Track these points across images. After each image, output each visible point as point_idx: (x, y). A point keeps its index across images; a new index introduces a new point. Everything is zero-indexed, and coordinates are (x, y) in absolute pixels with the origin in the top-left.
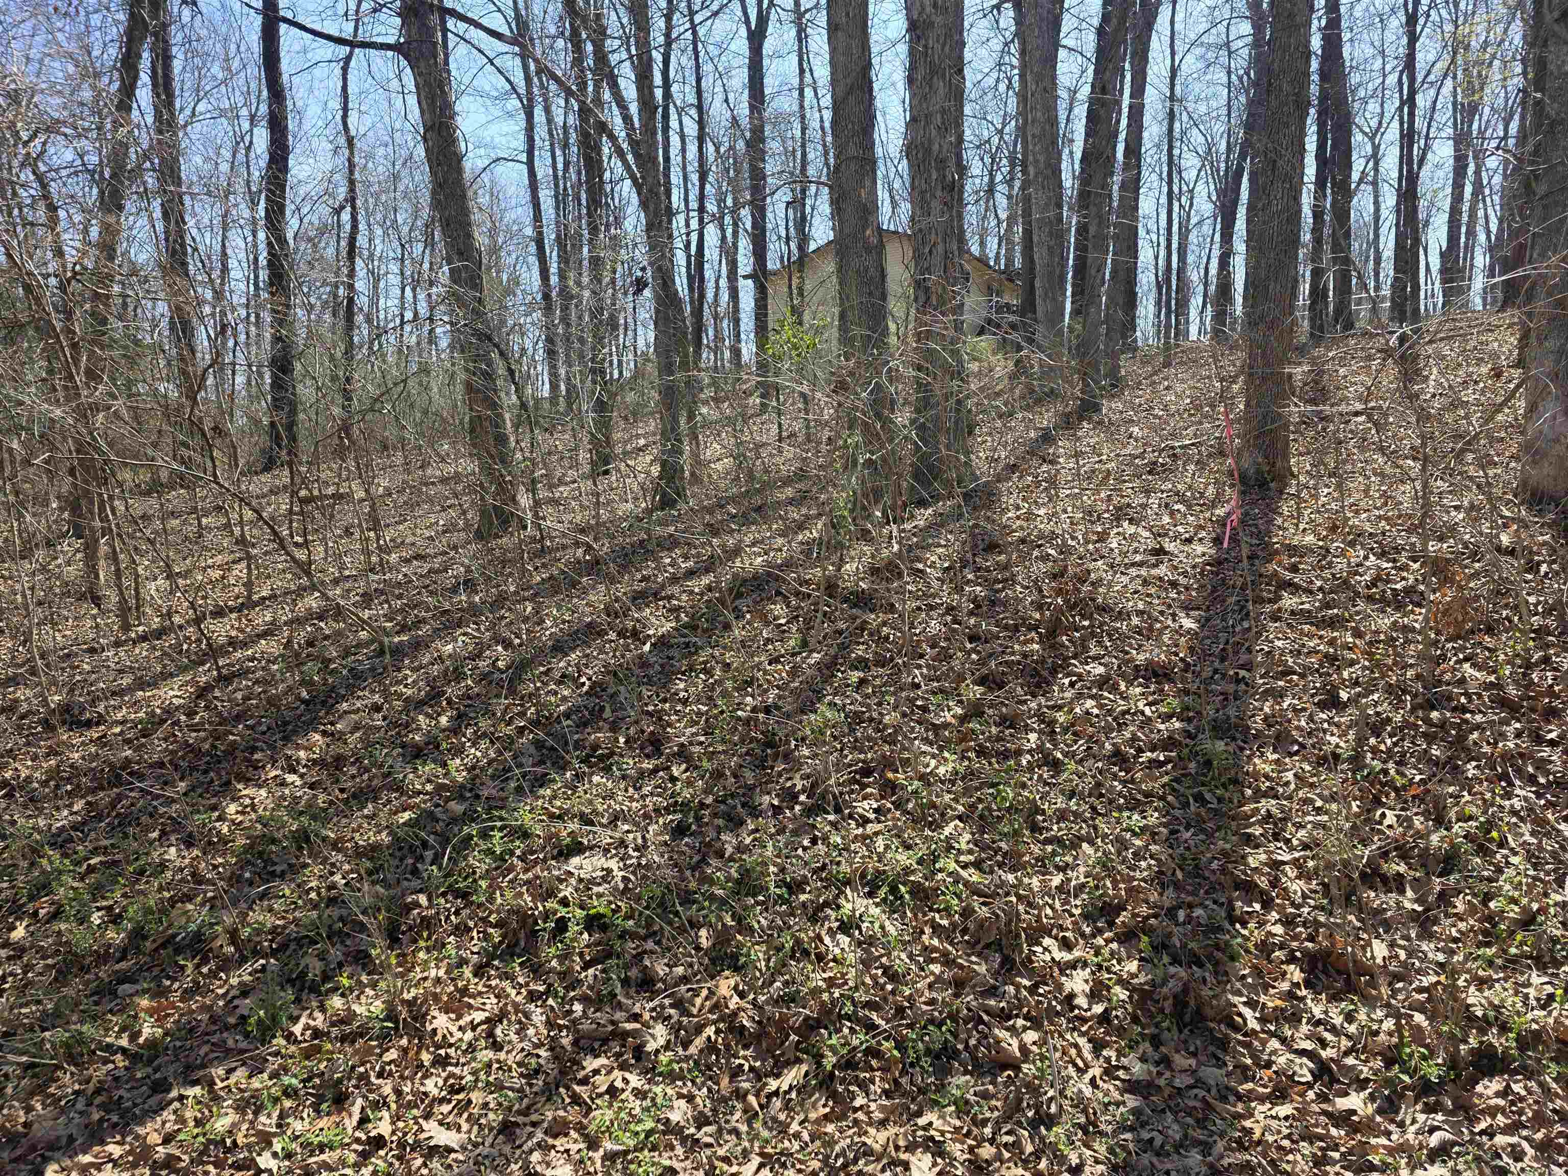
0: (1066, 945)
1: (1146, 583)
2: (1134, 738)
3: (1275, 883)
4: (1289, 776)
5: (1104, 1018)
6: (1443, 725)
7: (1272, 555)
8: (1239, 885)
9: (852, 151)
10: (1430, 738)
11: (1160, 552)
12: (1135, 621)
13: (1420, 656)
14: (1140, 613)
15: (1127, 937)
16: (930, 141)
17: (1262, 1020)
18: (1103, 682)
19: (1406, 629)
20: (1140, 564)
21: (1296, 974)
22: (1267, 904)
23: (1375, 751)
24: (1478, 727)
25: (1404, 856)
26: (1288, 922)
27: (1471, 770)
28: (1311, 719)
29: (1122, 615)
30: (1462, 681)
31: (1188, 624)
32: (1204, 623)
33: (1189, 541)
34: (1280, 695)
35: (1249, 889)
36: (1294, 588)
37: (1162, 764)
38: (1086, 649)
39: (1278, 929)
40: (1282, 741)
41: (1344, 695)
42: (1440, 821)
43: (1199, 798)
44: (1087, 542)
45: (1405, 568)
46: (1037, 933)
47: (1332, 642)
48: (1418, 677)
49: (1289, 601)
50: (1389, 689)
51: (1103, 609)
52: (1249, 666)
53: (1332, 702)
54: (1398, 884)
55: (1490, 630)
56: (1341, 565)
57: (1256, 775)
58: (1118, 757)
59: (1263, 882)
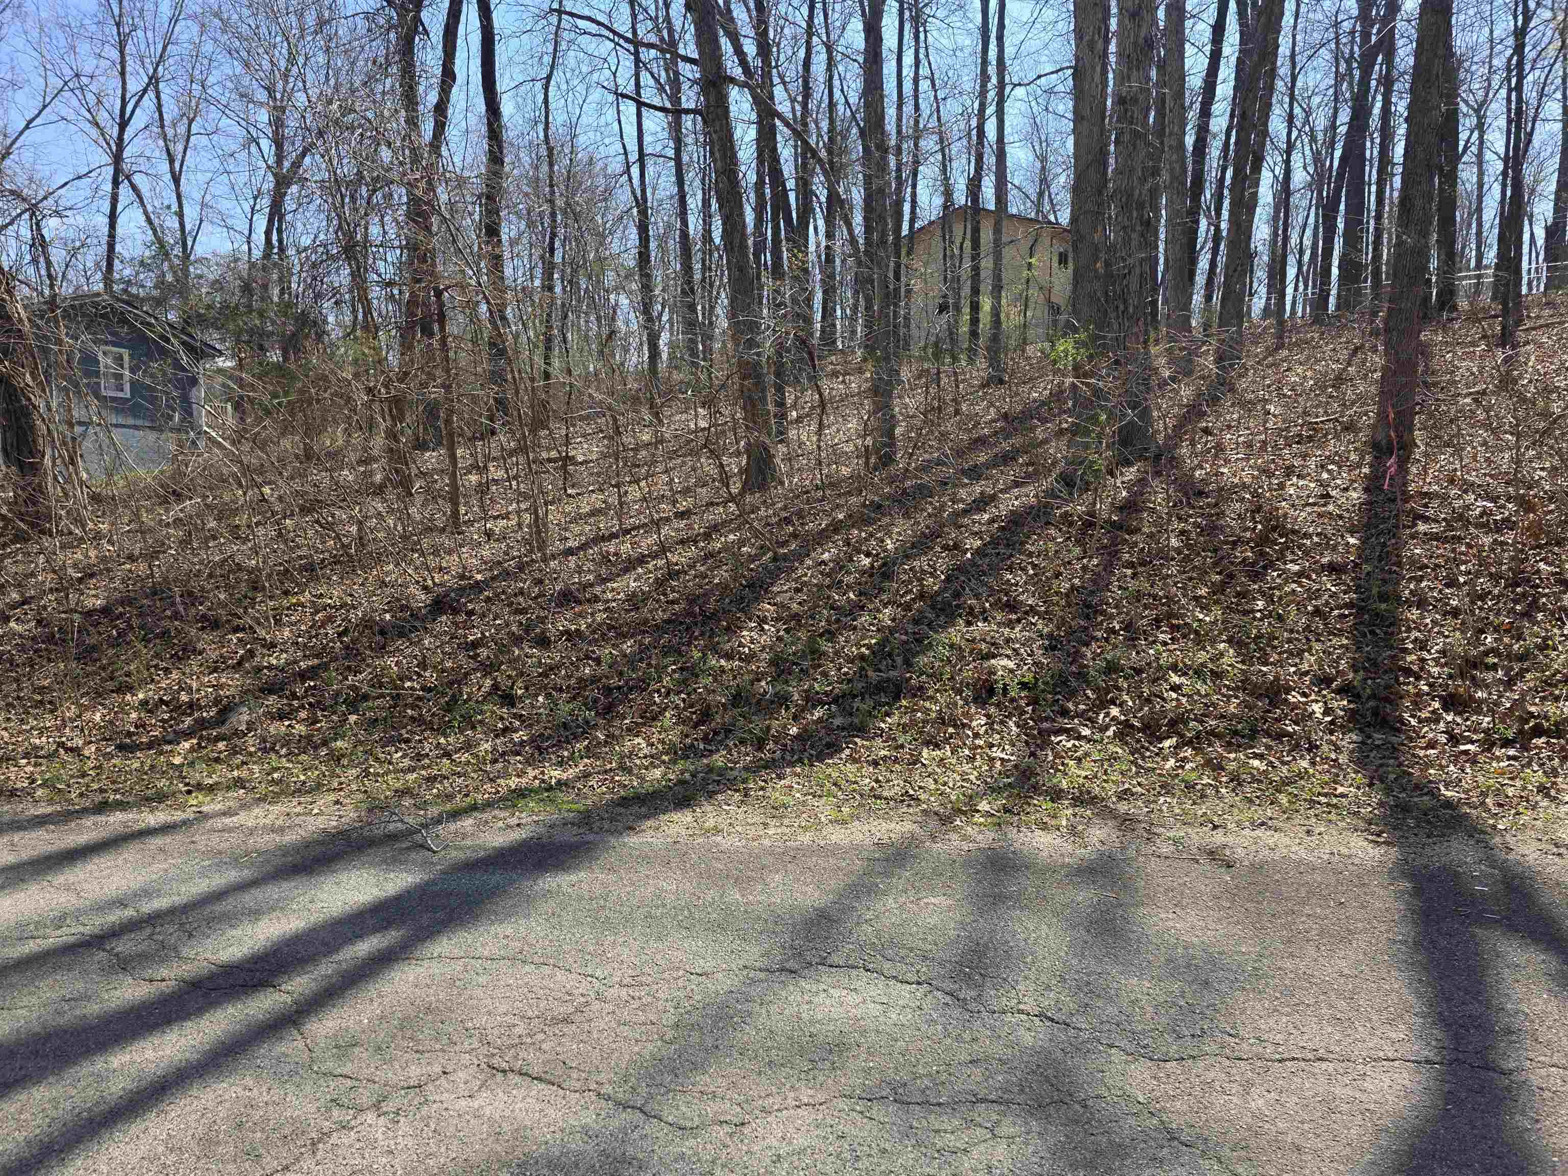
0: (1304, 695)
1: (1320, 515)
2: (1327, 603)
3: (1422, 669)
4: (1428, 621)
5: (1332, 723)
6: (1524, 595)
7: (1407, 498)
8: (1401, 669)
9: (1089, 206)
10: (1516, 602)
11: (1328, 496)
12: (1316, 539)
13: (1512, 559)
14: (1318, 535)
15: (1339, 691)
16: (1133, 189)
17: (1420, 722)
18: (1300, 574)
19: (1502, 543)
20: (1314, 504)
21: (1437, 705)
22: (1418, 678)
23: (1481, 608)
24: (1545, 595)
25: (1498, 654)
26: (1430, 685)
27: (1540, 616)
28: (1440, 592)
29: (1307, 536)
30: (1538, 571)
31: (1352, 541)
32: (1364, 541)
33: (1346, 490)
34: (1420, 579)
35: (1408, 672)
36: (1426, 519)
37: (1346, 616)
38: (1284, 556)
39: (1426, 688)
40: (1421, 604)
41: (1461, 580)
42: (1520, 637)
43: (1372, 632)
44: (1270, 490)
45: (1504, 507)
46: (1288, 690)
47: (1454, 550)
48: (1510, 569)
49: (1422, 527)
50: (1491, 575)
51: (1294, 532)
52: (1399, 564)
53: (1452, 583)
54: (1494, 667)
55: (1558, 544)
56: (1458, 504)
57: (1407, 620)
58: (1317, 611)
59: (1415, 668)
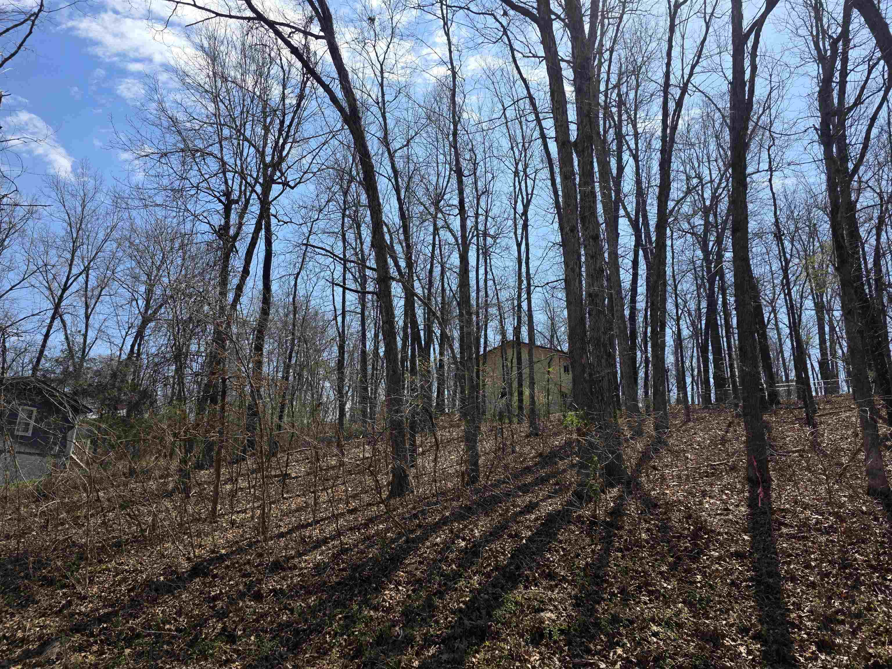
0: (733, 640)
1: (725, 521)
2: (738, 578)
3: (801, 623)
4: (799, 590)
5: (753, 660)
6: (851, 574)
7: (773, 512)
8: (788, 622)
9: (578, 345)
10: (847, 579)
11: (727, 509)
12: (726, 536)
13: (839, 551)
14: (726, 533)
15: (754, 638)
16: (600, 337)
17: (806, 660)
18: (720, 558)
19: (832, 541)
20: (721, 514)
21: (814, 648)
22: (800, 629)
23: (828, 583)
24: (863, 575)
25: (844, 614)
26: (808, 634)
27: (863, 588)
28: (802, 571)
29: (719, 534)
30: (856, 560)
31: (746, 538)
32: (753, 537)
33: (737, 506)
34: (789, 563)
35: (793, 625)
36: (786, 525)
37: (750, 587)
38: (708, 547)
39: (805, 636)
40: (793, 579)
41: (813, 564)
42: (854, 602)
43: (767, 598)
44: (695, 505)
45: (828, 519)
46: (724, 637)
47: (805, 545)
48: (839, 558)
49: (784, 530)
50: (829, 561)
51: (712, 531)
52: (776, 554)
53: (808, 566)
54: (843, 622)
55: (863, 542)
56: (802, 516)
57: (787, 589)
58: (733, 583)
59: (797, 622)
